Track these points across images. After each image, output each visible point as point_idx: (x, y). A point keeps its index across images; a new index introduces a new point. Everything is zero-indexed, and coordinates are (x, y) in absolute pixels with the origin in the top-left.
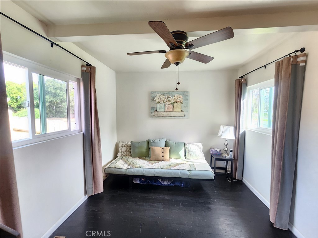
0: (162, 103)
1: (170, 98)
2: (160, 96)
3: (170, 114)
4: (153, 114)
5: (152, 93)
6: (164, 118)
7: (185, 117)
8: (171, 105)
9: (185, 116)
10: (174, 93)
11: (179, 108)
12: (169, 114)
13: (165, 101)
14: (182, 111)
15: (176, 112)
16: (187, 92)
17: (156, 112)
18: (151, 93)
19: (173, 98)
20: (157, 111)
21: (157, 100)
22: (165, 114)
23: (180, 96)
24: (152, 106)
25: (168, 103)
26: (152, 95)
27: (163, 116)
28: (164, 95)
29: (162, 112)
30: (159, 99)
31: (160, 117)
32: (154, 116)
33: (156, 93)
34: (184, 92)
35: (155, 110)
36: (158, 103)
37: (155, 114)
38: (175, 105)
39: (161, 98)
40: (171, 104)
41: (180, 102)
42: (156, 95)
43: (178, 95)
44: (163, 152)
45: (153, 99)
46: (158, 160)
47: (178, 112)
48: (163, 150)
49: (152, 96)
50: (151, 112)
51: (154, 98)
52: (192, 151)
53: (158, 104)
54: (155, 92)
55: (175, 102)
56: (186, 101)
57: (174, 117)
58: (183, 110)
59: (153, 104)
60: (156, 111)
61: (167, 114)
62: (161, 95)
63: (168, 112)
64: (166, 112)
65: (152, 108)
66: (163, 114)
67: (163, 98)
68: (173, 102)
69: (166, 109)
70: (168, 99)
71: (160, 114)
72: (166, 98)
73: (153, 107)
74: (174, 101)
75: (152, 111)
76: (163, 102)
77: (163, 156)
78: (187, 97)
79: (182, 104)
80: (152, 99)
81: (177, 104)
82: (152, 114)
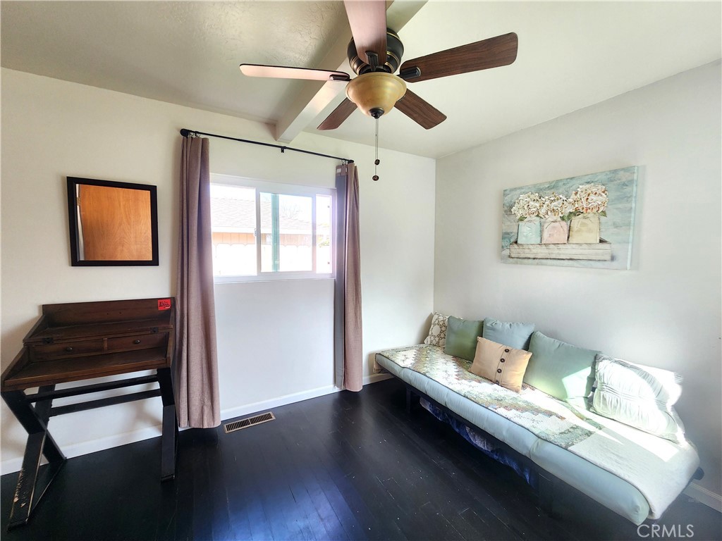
0: (534, 217)
1: (560, 201)
2: (528, 199)
3: (557, 251)
4: (506, 252)
5: (508, 192)
6: (537, 264)
7: (615, 264)
8: (563, 223)
9: (613, 258)
10: (574, 181)
11: (590, 231)
12: (555, 252)
13: (543, 211)
14: (601, 241)
15: (580, 244)
16: (628, 169)
17: (515, 246)
18: (505, 193)
19: (570, 200)
20: (519, 242)
21: (518, 211)
22: (541, 252)
23: (594, 190)
24: (505, 229)
25: (551, 217)
26: (506, 198)
27: (534, 259)
28: (541, 193)
29: (531, 247)
30: (526, 207)
31: (526, 261)
32: (510, 257)
33: (518, 192)
34: (615, 171)
35: (513, 240)
36: (522, 219)
37: (512, 250)
38: (576, 221)
39: (532, 203)
40: (563, 218)
41: (595, 210)
42: (518, 199)
43: (588, 186)
44: (502, 360)
45: (508, 210)
46: (484, 377)
47: (585, 246)
48: (505, 355)
49: (506, 202)
50: (503, 247)
51: (511, 207)
52: (612, 390)
53: (521, 223)
54: (515, 189)
55: (577, 213)
56: (620, 206)
57: (571, 262)
58: (604, 238)
59: (509, 223)
60: (516, 242)
61: (547, 251)
62: (532, 196)
63: (552, 246)
64: (544, 247)
65: (505, 235)
66: (534, 251)
67: (537, 205)
68: (570, 213)
69: (546, 235)
70: (553, 204)
71: (527, 251)
72: (547, 203)
73: (508, 234)
74: (571, 210)
75: (506, 243)
76: (538, 216)
77: (499, 371)
78: (628, 189)
79: (603, 218)
80: (505, 211)
81: (585, 218)
82: (504, 252)
